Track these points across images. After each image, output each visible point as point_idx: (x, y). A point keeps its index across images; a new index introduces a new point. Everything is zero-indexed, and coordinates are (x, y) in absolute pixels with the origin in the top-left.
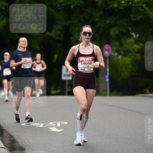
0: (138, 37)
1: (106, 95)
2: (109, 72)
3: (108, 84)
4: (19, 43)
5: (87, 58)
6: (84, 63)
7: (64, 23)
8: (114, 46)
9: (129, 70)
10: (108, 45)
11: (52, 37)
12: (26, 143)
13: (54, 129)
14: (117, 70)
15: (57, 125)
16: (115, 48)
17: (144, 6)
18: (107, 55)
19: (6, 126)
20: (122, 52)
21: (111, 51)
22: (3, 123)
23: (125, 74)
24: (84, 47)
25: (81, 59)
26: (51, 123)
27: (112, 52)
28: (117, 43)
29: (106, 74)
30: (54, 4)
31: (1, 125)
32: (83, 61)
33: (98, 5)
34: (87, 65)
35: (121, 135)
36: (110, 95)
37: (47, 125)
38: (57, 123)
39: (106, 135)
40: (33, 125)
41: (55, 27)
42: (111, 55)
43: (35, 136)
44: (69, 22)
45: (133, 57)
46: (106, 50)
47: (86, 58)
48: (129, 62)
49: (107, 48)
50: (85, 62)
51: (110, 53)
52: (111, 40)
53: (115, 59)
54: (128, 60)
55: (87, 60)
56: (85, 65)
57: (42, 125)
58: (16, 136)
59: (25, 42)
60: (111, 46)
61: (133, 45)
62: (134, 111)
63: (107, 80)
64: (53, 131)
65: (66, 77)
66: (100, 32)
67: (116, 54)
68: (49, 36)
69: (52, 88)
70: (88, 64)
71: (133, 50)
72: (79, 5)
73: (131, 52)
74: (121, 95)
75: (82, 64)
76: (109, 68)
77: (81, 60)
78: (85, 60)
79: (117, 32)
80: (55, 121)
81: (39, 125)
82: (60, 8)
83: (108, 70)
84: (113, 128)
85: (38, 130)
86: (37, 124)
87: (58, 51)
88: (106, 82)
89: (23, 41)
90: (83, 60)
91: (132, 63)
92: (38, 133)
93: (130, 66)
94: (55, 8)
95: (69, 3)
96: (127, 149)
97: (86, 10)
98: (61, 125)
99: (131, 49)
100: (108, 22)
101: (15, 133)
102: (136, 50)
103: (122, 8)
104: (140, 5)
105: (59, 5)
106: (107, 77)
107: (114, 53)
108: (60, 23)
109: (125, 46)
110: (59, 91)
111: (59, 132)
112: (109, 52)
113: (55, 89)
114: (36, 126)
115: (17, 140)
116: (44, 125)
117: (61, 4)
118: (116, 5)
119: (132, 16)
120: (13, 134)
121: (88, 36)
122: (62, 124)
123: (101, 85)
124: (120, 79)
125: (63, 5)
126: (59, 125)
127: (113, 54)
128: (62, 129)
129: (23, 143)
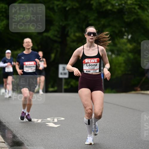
0: (131, 37)
5: (93, 60)
6: (89, 65)
9: (122, 69)
11: (49, 38)
13: (51, 125)
15: (54, 121)
17: (137, 7)
19: (5, 122)
20: (116, 52)
22: (3, 119)
23: (119, 72)
24: (89, 48)
25: (86, 60)
26: (49, 119)
32: (88, 63)
34: (92, 67)
38: (54, 119)
45: (126, 56)
47: (91, 60)
48: (122, 61)
50: (91, 64)
54: (121, 59)
55: (92, 62)
56: (91, 67)
57: (40, 121)
58: (15, 131)
61: (126, 45)
64: (51, 127)
65: (63, 75)
67: (110, 53)
68: (46, 37)
69: (50, 86)
71: (126, 49)
72: (75, 7)
74: (114, 93)
75: (87, 66)
77: (86, 62)
78: (91, 61)
80: (52, 117)
81: (37, 121)
83: (102, 68)
85: (36, 125)
86: (35, 120)
87: (55, 51)
90: (88, 61)
91: (125, 62)
92: (36, 128)
93: (123, 65)
95: (65, 5)
99: (124, 48)
100: (102, 23)
103: (115, 10)
105: (55, 8)
107: (108, 52)
109: (119, 45)
111: (56, 127)
115: (16, 135)
116: (42, 121)
118: (109, 7)
119: (125, 17)
121: (92, 37)
122: (59, 120)
124: (114, 77)
126: (56, 120)
128: (59, 125)
129: (22, 138)
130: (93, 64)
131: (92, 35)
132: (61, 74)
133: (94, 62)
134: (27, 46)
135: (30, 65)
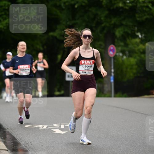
0: (144, 37)
1: (110, 96)
2: (114, 72)
3: (113, 84)
4: (18, 47)
7: (68, 23)
8: (119, 46)
9: (135, 71)
10: (112, 45)
11: (55, 37)
12: (29, 146)
13: (58, 131)
14: (122, 71)
15: (60, 127)
16: (120, 48)
17: (150, 5)
18: (112, 55)
19: (8, 128)
20: (127, 52)
21: (115, 51)
22: (6, 125)
23: (130, 75)
24: (84, 50)
25: (83, 62)
26: (55, 125)
27: (117, 52)
28: (122, 44)
29: (111, 75)
30: (58, 4)
31: (4, 127)
33: (103, 4)
35: (126, 137)
36: (115, 96)
37: (50, 127)
38: (60, 125)
39: (111, 137)
40: (37, 127)
41: (58, 27)
42: (116, 56)
43: (39, 138)
44: (73, 22)
45: (138, 58)
46: (111, 50)
48: (134, 63)
49: (112, 48)
50: (87, 65)
51: (115, 54)
52: (116, 40)
53: (120, 60)
54: (133, 61)
55: (88, 63)
57: (45, 127)
58: (19, 137)
59: (24, 46)
60: (115, 46)
61: (138, 45)
62: (140, 113)
63: (112, 81)
64: (57, 133)
65: (70, 77)
66: (105, 31)
67: (121, 54)
68: (52, 36)
69: (56, 89)
70: (89, 67)
71: (139, 50)
72: (83, 4)
73: (136, 53)
74: (126, 97)
75: (83, 67)
76: (114, 68)
77: (83, 63)
79: (122, 33)
80: (58, 123)
81: (43, 127)
82: (64, 7)
83: (113, 70)
84: (118, 130)
85: (41, 132)
86: (41, 126)
87: (62, 52)
88: (111, 83)
89: (22, 45)
91: (137, 64)
92: (41, 135)
93: (135, 67)
94: (59, 7)
95: (73, 2)
96: (132, 151)
97: (90, 9)
98: (64, 126)
99: (136, 49)
100: (113, 22)
101: (18, 135)
102: (142, 51)
103: (127, 8)
104: (145, 5)
105: (62, 5)
106: (112, 78)
107: (119, 53)
108: (64, 23)
109: (130, 46)
110: (62, 92)
111: (63, 134)
112: (113, 52)
113: (59, 91)
114: (39, 128)
115: (20, 142)
116: (47, 127)
117: (65, 3)
118: (121, 5)
119: (137, 15)
120: (15, 136)
121: (88, 39)
122: (66, 126)
123: (106, 86)
124: (125, 80)
125: (67, 4)
126: (62, 127)
127: (117, 54)
128: (66, 131)
129: (26, 145)
130: (89, 65)
131: (88, 38)
132: (69, 76)
133: (90, 63)
134: (22, 49)
135: (24, 68)
